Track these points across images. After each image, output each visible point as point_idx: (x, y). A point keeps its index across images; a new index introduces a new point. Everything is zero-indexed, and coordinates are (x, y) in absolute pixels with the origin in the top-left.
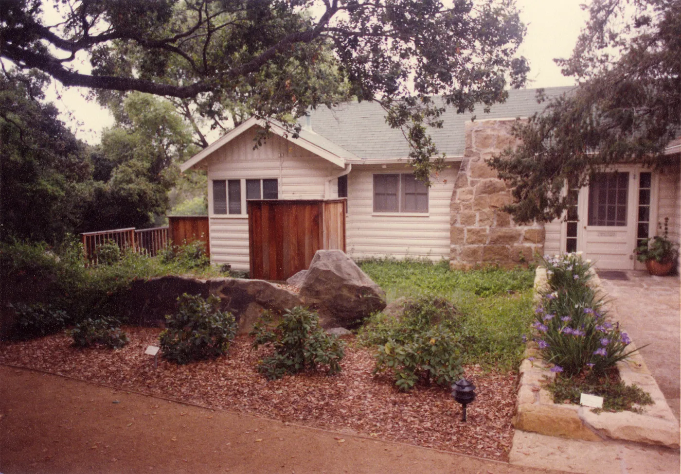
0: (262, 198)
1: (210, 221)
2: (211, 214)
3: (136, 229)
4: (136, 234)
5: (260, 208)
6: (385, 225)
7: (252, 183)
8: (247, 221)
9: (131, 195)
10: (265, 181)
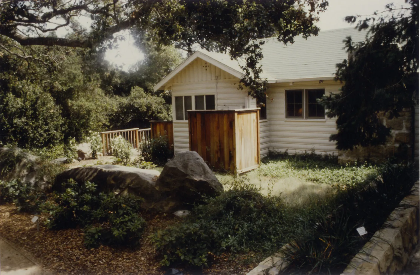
0: (205, 110)
1: (174, 125)
2: (175, 120)
3: (140, 129)
4: (139, 132)
5: (196, 117)
6: (298, 128)
7: (199, 98)
8: (188, 125)
9: (141, 106)
10: (207, 96)
